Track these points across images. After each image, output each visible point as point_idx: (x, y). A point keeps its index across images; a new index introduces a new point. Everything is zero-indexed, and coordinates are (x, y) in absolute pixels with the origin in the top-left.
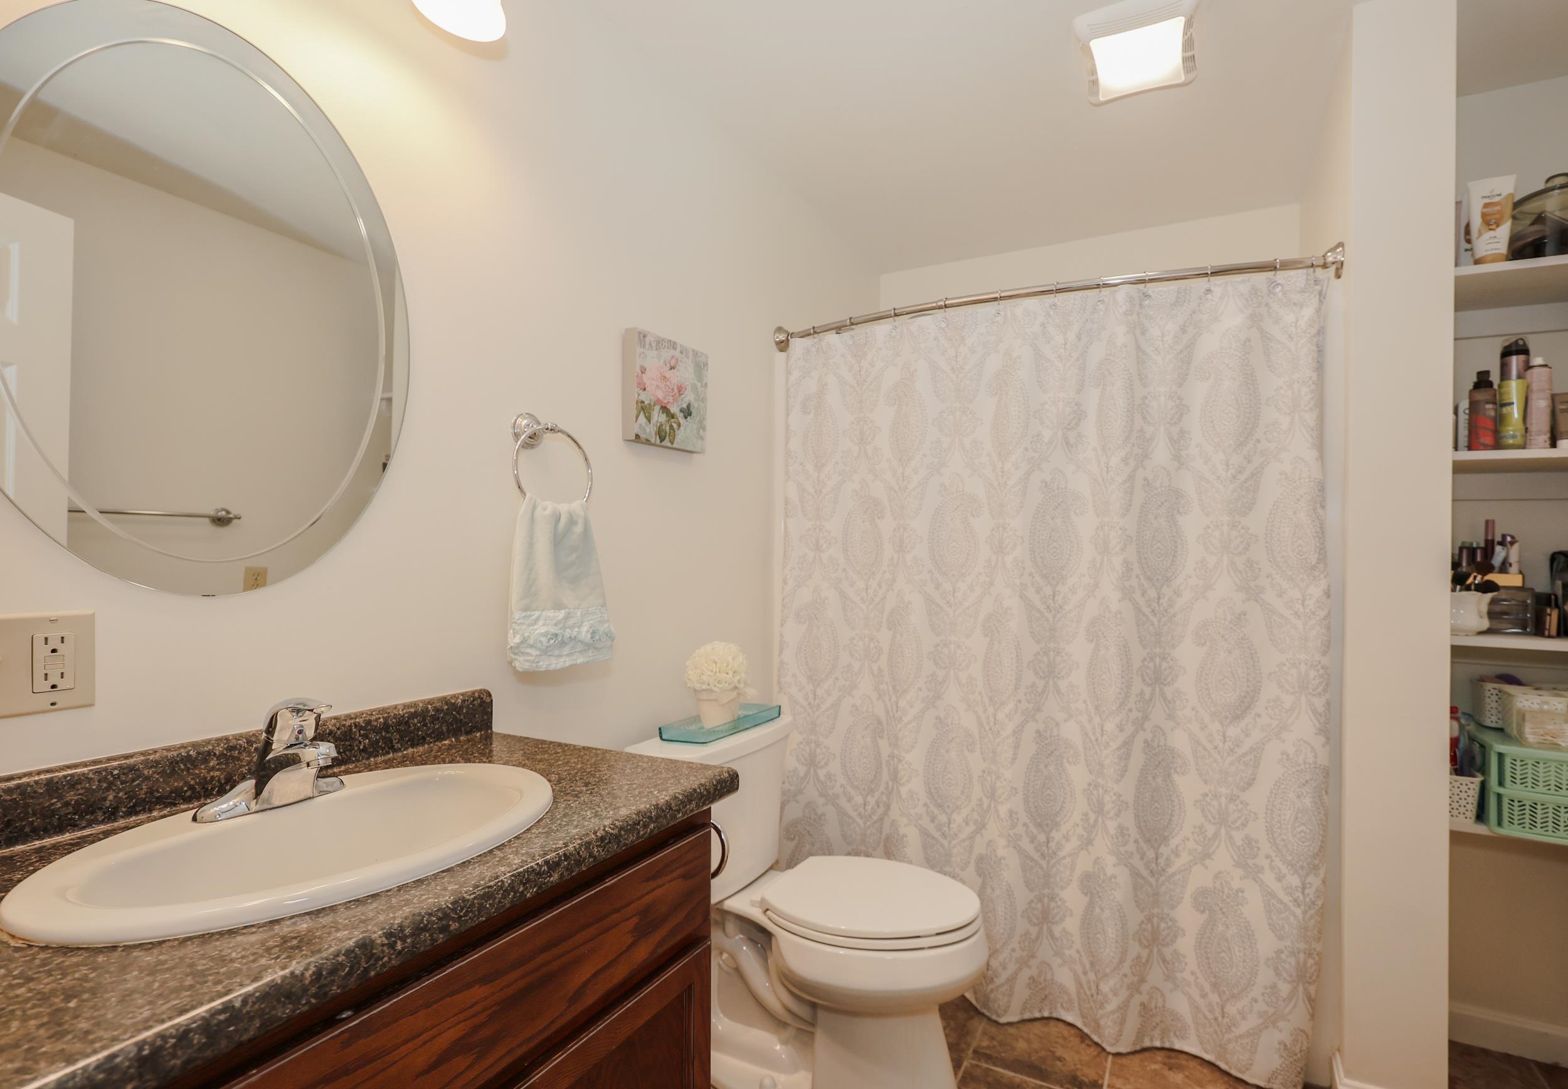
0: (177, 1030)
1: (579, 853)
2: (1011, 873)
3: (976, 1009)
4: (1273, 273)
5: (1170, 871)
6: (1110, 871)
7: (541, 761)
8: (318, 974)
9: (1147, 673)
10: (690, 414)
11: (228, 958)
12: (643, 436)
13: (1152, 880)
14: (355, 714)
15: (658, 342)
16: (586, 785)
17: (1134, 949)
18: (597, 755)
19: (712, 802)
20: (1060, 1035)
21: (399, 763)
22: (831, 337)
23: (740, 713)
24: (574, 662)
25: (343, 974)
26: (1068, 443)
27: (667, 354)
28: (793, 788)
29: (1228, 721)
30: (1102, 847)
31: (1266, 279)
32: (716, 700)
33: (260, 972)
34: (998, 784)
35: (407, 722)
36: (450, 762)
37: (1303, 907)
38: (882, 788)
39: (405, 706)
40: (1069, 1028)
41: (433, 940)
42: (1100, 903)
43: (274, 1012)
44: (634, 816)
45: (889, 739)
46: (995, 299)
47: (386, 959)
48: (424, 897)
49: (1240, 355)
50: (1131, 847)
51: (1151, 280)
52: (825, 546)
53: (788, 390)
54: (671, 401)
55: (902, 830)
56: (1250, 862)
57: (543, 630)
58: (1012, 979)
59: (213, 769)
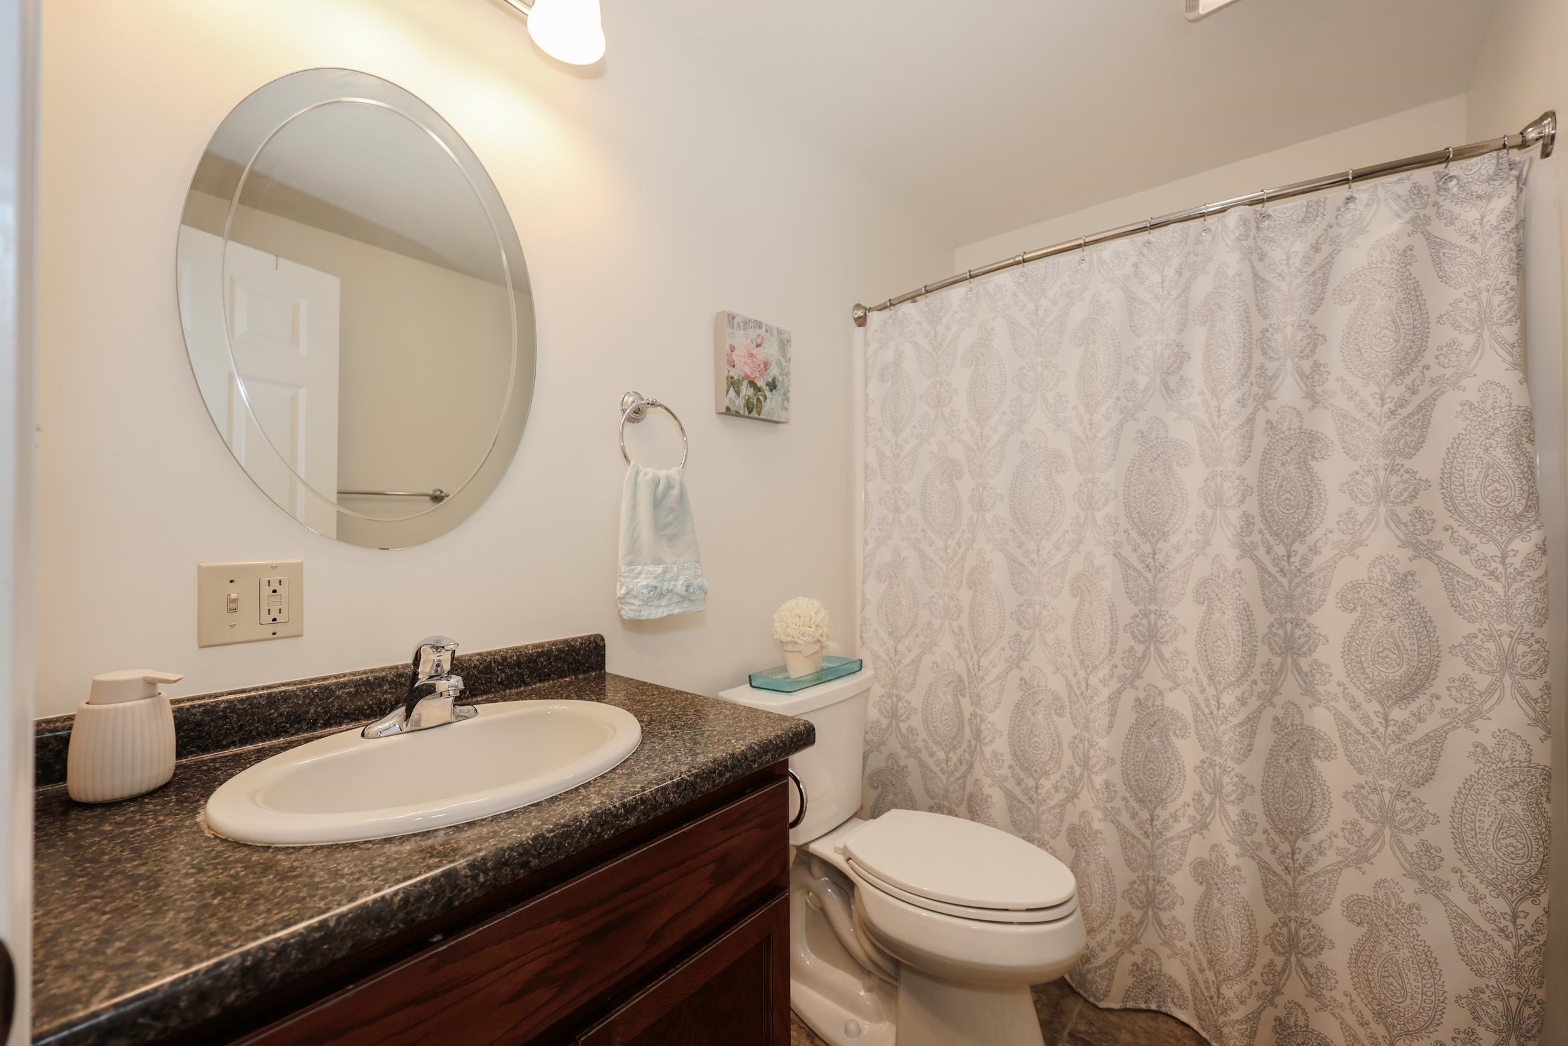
0: (278, 943)
1: (655, 798)
2: (1109, 848)
3: (1070, 987)
4: (1444, 165)
5: (1312, 870)
6: (1232, 861)
7: (639, 701)
8: (405, 901)
9: (1276, 642)
10: (775, 387)
11: (340, 872)
12: (732, 408)
13: (1289, 879)
14: (495, 651)
15: (745, 323)
16: (673, 728)
17: (1265, 955)
18: (687, 699)
19: (789, 754)
20: (1171, 1034)
21: (527, 696)
22: (908, 307)
23: (823, 665)
24: (671, 613)
25: (429, 902)
26: (1167, 388)
27: (753, 333)
28: (876, 739)
29: (1390, 702)
30: (1220, 833)
31: (1434, 173)
32: (800, 652)
33: (358, 893)
34: (1092, 752)
35: (535, 660)
36: (566, 698)
37: (1514, 940)
38: (965, 745)
39: (535, 646)
40: (1183, 1028)
41: (515, 875)
42: (1219, 895)
43: (364, 934)
44: (710, 764)
45: (971, 698)
46: (1079, 246)
47: (469, 890)
48: (510, 831)
49: (1398, 267)
50: (1259, 837)
51: (1270, 199)
52: (904, 507)
53: (866, 361)
54: (758, 375)
55: (987, 790)
56: (1430, 874)
57: (644, 583)
58: (1112, 963)
59: (386, 692)
